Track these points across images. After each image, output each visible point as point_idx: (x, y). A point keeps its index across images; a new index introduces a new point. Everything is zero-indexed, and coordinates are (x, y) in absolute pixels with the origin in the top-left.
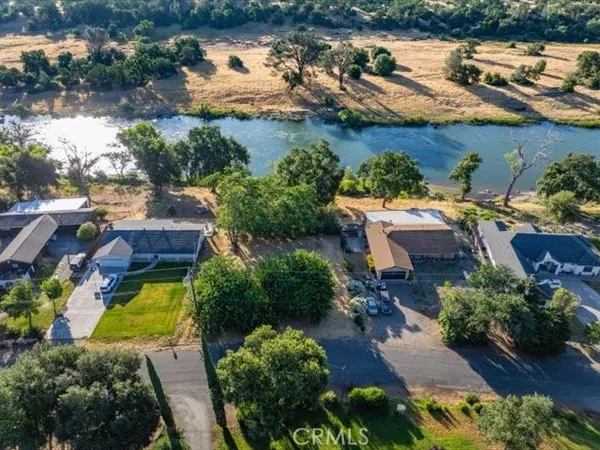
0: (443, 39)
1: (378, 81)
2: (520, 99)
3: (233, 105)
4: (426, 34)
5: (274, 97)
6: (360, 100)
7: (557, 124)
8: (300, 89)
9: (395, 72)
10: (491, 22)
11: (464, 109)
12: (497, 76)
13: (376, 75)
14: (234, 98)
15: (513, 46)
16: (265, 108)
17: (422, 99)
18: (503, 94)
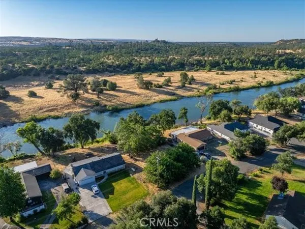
0: (121, 75)
1: (112, 92)
2: (171, 91)
3: (47, 113)
4: (113, 74)
5: (68, 106)
6: (110, 101)
7: (188, 97)
8: (79, 101)
9: (117, 89)
10: (137, 67)
11: (154, 98)
12: (158, 84)
13: (109, 90)
14: (44, 110)
15: (151, 74)
16: (66, 112)
17: (136, 97)
18: (164, 90)
